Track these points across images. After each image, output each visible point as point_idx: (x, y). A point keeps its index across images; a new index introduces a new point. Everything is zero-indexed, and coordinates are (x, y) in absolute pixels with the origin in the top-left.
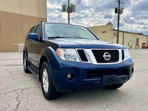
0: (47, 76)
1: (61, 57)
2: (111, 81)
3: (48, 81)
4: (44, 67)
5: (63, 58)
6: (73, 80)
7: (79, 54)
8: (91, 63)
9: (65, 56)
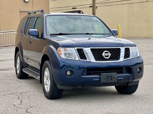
0: (49, 75)
1: (61, 56)
2: (110, 78)
3: (50, 80)
4: (45, 66)
5: (63, 56)
6: (72, 76)
7: (78, 52)
8: (90, 61)
9: (65, 54)
